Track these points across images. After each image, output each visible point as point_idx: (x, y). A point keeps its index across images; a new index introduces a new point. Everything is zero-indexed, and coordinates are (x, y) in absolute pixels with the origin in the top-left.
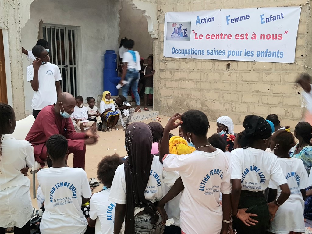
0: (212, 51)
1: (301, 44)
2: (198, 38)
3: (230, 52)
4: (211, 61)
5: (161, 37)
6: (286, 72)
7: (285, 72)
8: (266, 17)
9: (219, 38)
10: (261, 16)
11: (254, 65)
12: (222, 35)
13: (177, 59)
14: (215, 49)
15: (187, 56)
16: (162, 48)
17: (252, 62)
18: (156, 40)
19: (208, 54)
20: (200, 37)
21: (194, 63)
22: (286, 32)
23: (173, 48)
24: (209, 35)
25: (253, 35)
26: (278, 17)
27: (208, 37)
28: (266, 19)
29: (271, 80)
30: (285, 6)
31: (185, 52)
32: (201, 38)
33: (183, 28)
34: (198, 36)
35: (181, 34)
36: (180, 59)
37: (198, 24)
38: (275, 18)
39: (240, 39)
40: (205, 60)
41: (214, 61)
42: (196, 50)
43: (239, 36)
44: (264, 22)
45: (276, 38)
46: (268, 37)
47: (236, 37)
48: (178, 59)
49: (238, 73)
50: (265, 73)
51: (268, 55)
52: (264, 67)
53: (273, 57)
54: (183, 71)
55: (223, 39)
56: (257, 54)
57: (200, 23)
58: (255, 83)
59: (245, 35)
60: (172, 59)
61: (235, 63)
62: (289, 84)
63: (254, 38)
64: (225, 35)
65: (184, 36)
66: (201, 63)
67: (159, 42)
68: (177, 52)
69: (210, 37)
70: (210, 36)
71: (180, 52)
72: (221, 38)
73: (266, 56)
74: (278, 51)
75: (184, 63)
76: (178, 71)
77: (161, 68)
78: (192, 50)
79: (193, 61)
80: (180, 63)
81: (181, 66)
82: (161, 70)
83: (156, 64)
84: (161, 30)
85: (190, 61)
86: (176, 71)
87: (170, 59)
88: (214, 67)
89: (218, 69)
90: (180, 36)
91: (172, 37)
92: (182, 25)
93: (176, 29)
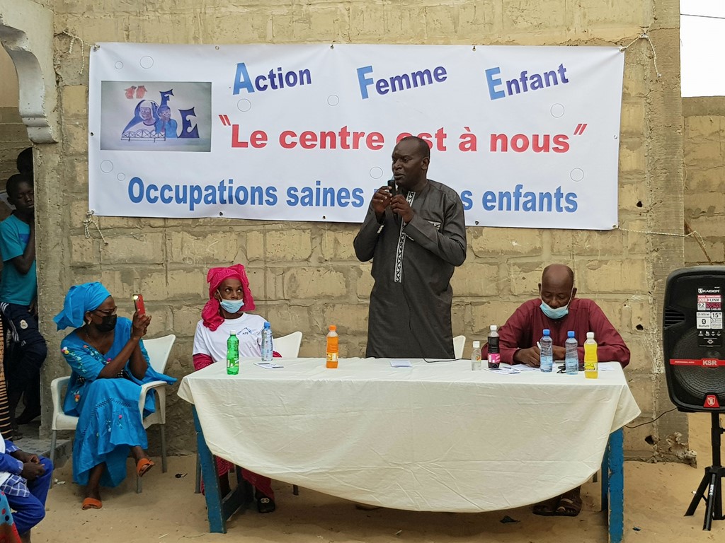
0: (308, 193)
1: (635, 167)
2: (245, 145)
4: (303, 227)
6: (591, 258)
7: (586, 259)
8: (505, 77)
9: (333, 147)
10: (490, 73)
11: (476, 237)
12: (344, 133)
13: (152, 222)
14: (318, 183)
15: (201, 209)
16: (81, 179)
18: (53, 146)
19: (293, 200)
20: (254, 139)
21: (234, 236)
22: (581, 128)
23: (136, 180)
24: (293, 135)
25: (463, 136)
26: (551, 78)
27: (289, 140)
28: (509, 84)
30: (570, 43)
31: (190, 194)
32: (258, 143)
33: (176, 106)
35: (166, 127)
36: (171, 222)
37: (244, 91)
38: (538, 82)
40: (280, 226)
41: (320, 226)
44: (501, 94)
45: (546, 148)
46: (520, 143)
48: (161, 223)
50: (520, 266)
51: (525, 204)
52: (514, 244)
53: (541, 209)
54: (184, 269)
55: (351, 147)
56: (485, 201)
57: (251, 90)
58: (484, 300)
59: (433, 136)
60: (131, 223)
62: (606, 300)
63: (468, 146)
64: (357, 136)
65: (184, 134)
66: (265, 235)
67: (65, 154)
68: (153, 194)
69: (297, 139)
70: (299, 135)
71: (167, 194)
72: (345, 146)
73: (517, 209)
74: (559, 189)
75: (187, 237)
76: (160, 271)
77: (76, 258)
78: (222, 187)
79: (227, 228)
80: (166, 237)
81: (176, 251)
82: (78, 267)
83: (50, 245)
84: (73, 110)
85: (214, 228)
86: (151, 270)
87: (123, 223)
88: (318, 248)
89: (335, 255)
90: (163, 133)
91: (126, 136)
92: (170, 92)
93: (146, 109)
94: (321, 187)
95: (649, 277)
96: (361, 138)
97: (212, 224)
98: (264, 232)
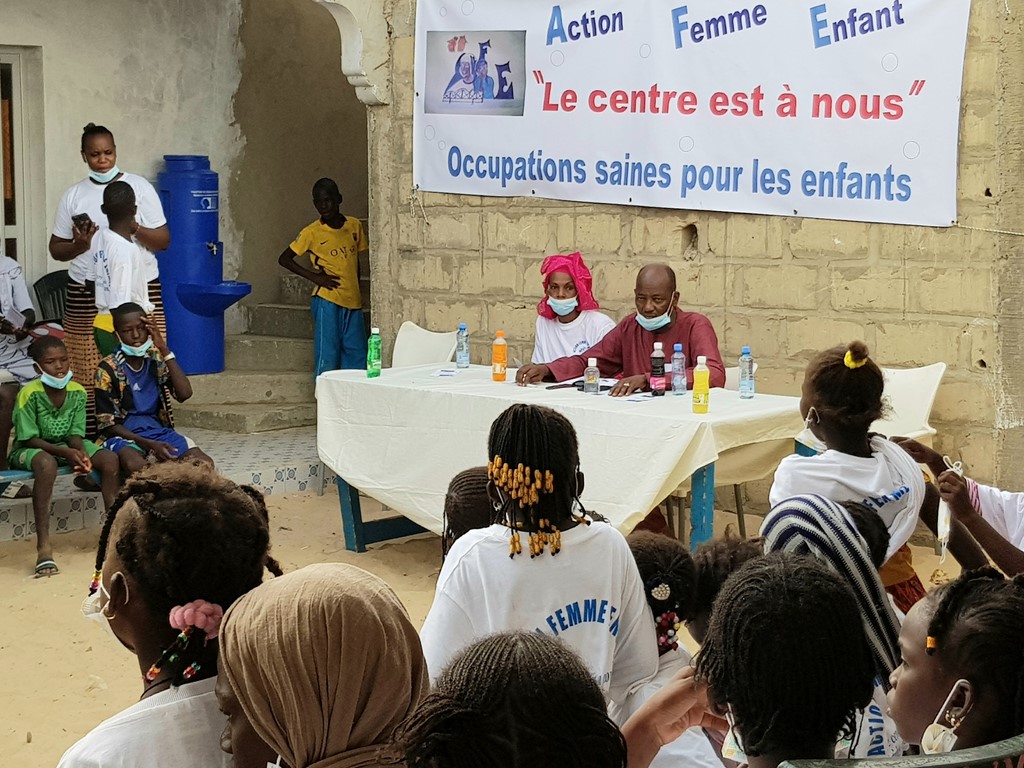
0: (617, 168)
1: (982, 141)
2: (555, 107)
3: (690, 174)
4: (613, 211)
5: (400, 96)
6: (926, 265)
7: (920, 265)
8: (831, 16)
9: (643, 110)
10: (814, 11)
11: (794, 231)
12: (654, 93)
13: (470, 199)
14: (628, 156)
15: (514, 186)
16: (407, 148)
17: (785, 218)
18: (385, 108)
19: (602, 178)
20: (564, 100)
21: (545, 219)
22: (918, 86)
23: (455, 149)
24: (604, 95)
25: (783, 97)
27: (599, 100)
28: (836, 26)
29: (866, 304)
31: (502, 168)
32: (568, 105)
33: (493, 58)
34: (555, 99)
35: (484, 86)
36: (487, 201)
37: (557, 40)
39: (729, 111)
40: (590, 209)
41: (630, 211)
42: (550, 161)
43: (726, 102)
44: (826, 41)
45: (876, 113)
46: (847, 107)
47: (714, 104)
48: (477, 201)
49: (730, 269)
50: (842, 271)
51: (850, 187)
52: (837, 241)
53: (868, 196)
54: (498, 258)
55: (660, 110)
56: (805, 183)
57: (564, 39)
58: (801, 314)
59: (749, 96)
60: (452, 200)
61: (714, 222)
62: (941, 323)
63: (787, 109)
64: (668, 96)
65: (501, 95)
66: (575, 220)
67: (395, 119)
69: (607, 101)
70: (609, 95)
71: (483, 167)
72: (655, 110)
73: (840, 195)
74: (890, 169)
75: (502, 218)
76: (476, 259)
77: (403, 240)
78: (532, 160)
79: (539, 210)
80: (483, 220)
81: (491, 235)
82: (404, 251)
83: (381, 223)
84: (403, 68)
85: (527, 210)
86: (468, 257)
87: (443, 200)
88: (628, 238)
89: (644, 248)
90: (481, 93)
91: (448, 97)
92: (488, 43)
93: (465, 64)
94: (630, 161)
95: (995, 295)
96: (672, 99)
97: (525, 204)
98: (575, 216)
